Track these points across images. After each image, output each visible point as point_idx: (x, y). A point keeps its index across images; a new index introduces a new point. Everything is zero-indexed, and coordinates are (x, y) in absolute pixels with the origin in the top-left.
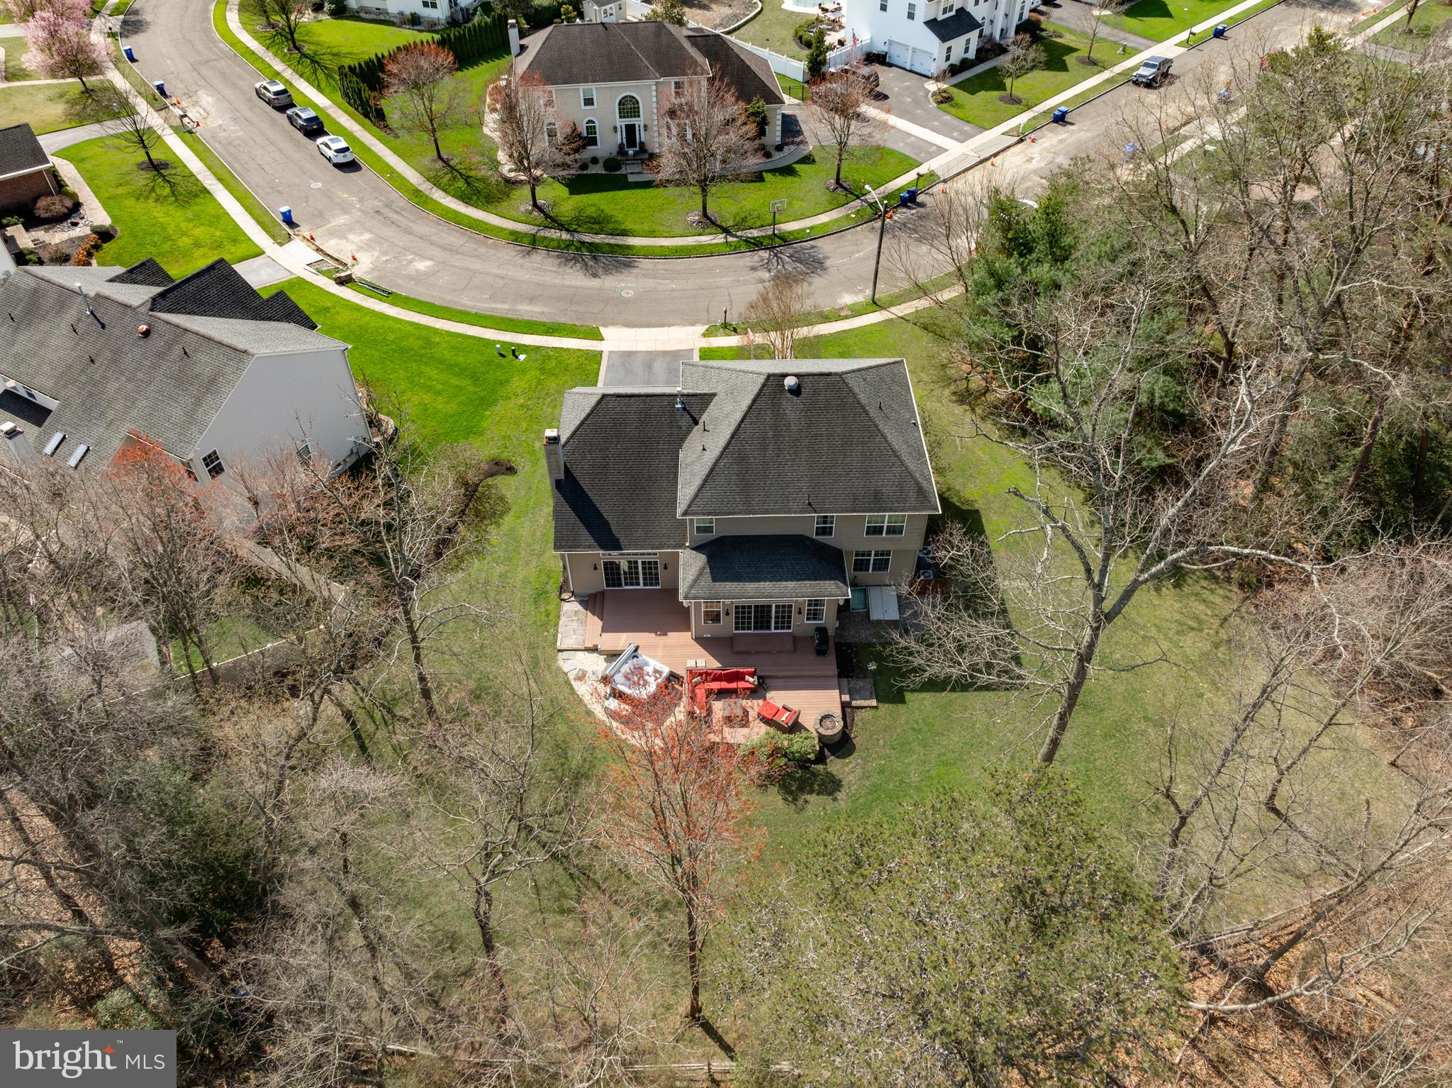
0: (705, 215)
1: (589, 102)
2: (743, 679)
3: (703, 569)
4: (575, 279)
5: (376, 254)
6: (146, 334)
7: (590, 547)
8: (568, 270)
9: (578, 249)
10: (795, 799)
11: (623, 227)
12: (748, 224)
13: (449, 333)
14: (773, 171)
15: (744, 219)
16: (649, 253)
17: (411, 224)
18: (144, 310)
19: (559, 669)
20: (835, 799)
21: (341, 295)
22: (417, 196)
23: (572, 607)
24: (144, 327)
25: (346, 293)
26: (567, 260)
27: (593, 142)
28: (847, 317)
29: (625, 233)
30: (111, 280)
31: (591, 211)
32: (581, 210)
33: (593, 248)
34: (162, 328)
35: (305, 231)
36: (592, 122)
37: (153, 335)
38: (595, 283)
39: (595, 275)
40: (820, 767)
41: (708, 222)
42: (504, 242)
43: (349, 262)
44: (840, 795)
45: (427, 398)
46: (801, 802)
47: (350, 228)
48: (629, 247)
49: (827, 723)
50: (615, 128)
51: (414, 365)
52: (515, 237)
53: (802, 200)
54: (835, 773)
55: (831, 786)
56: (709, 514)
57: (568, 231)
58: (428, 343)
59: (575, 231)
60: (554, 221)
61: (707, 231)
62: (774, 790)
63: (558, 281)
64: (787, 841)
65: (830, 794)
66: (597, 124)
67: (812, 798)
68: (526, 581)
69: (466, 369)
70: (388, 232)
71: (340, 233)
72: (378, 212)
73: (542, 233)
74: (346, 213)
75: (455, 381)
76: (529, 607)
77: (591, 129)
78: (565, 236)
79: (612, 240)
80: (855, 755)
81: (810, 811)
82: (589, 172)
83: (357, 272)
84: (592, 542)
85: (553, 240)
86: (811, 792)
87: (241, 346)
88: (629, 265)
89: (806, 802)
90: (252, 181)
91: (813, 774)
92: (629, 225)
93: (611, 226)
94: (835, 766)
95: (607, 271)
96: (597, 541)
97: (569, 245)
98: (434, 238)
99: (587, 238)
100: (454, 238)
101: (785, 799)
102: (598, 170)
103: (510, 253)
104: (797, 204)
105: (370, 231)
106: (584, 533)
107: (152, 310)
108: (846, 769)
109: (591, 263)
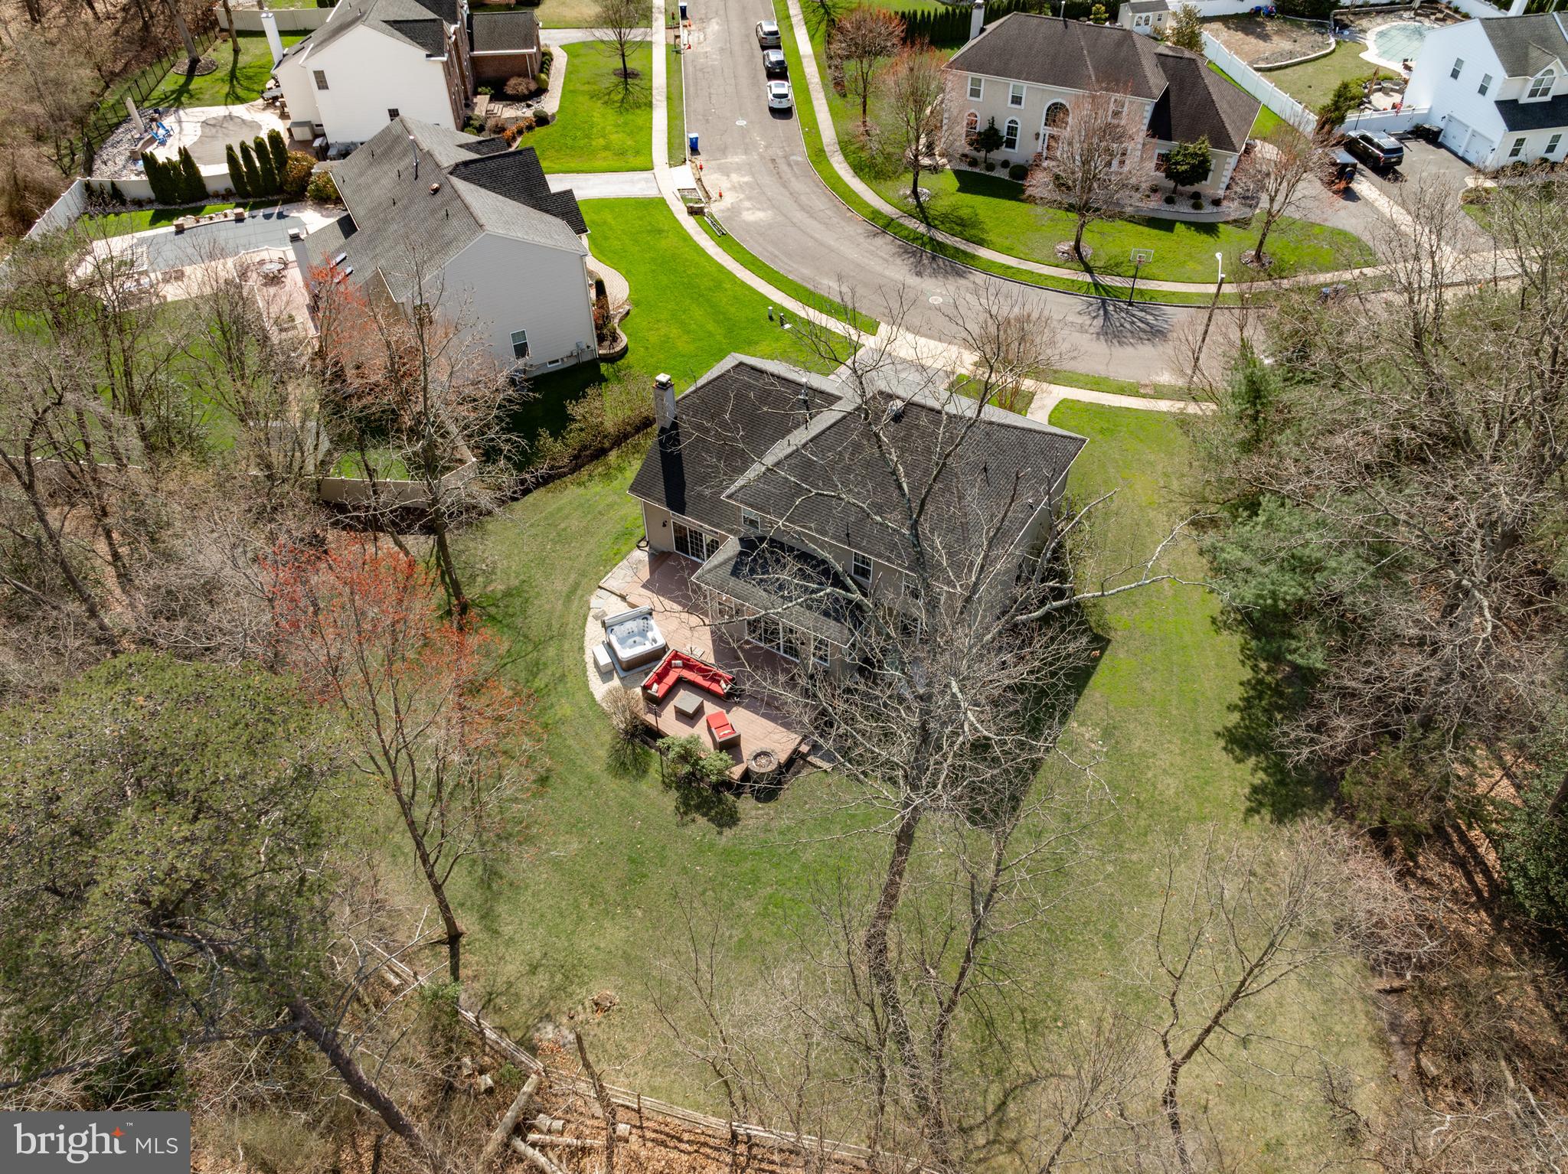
0: (1077, 248)
1: (1016, 100)
2: (718, 682)
3: (730, 559)
4: (898, 271)
5: (742, 196)
6: (436, 191)
7: (658, 500)
8: (899, 261)
9: (923, 244)
10: (685, 813)
11: (984, 236)
12: (1119, 270)
13: (743, 284)
14: (1189, 224)
15: (1117, 265)
16: (988, 269)
17: (793, 179)
18: (445, 172)
19: (588, 602)
20: (720, 833)
21: (683, 224)
22: (818, 155)
23: (642, 556)
24: (436, 185)
25: (689, 224)
26: (906, 252)
27: (1011, 144)
28: (1144, 396)
29: (981, 243)
30: (460, 146)
31: (964, 212)
32: (955, 208)
33: (939, 247)
34: (447, 189)
35: (700, 160)
36: (1016, 123)
37: (439, 195)
38: (913, 281)
39: (919, 274)
40: (731, 798)
41: (1077, 256)
42: (860, 218)
43: (714, 195)
44: (727, 832)
45: (674, 332)
46: (688, 818)
47: (738, 169)
48: (974, 257)
49: (763, 760)
50: (1037, 135)
51: (688, 301)
52: (875, 216)
53: (1201, 263)
54: (740, 810)
55: (728, 819)
56: (751, 506)
57: (928, 224)
58: (718, 286)
59: (935, 227)
60: (922, 213)
61: (1069, 264)
62: (674, 794)
63: (878, 269)
64: (648, 844)
65: (720, 826)
66: (1019, 126)
67: (702, 821)
68: (624, 519)
69: (729, 319)
70: (767, 180)
71: (725, 171)
72: (773, 160)
73: (901, 221)
74: (746, 153)
75: (711, 326)
76: (609, 541)
77: (1012, 130)
78: (922, 229)
79: (962, 245)
80: (772, 804)
81: (692, 831)
82: (992, 174)
83: (714, 209)
84: (663, 496)
85: (907, 228)
86: (704, 815)
87: (482, 221)
88: (960, 274)
89: (693, 820)
90: (693, 106)
91: (720, 801)
92: (991, 237)
93: (973, 232)
94: (747, 806)
95: (935, 273)
96: (667, 497)
97: (918, 237)
98: (803, 198)
99: (940, 237)
100: (821, 201)
101: (677, 808)
102: (1002, 174)
103: (857, 228)
104: (1191, 265)
105: (753, 175)
106: (660, 487)
107: (451, 173)
108: (753, 813)
109: (926, 262)
